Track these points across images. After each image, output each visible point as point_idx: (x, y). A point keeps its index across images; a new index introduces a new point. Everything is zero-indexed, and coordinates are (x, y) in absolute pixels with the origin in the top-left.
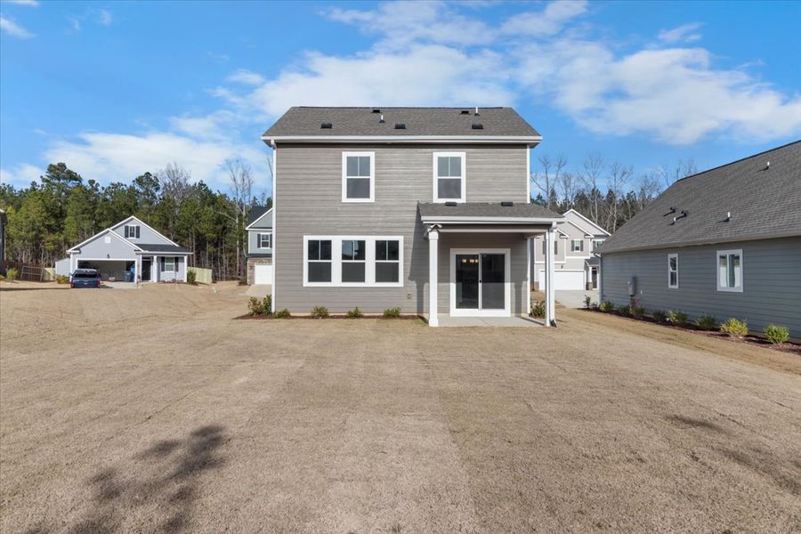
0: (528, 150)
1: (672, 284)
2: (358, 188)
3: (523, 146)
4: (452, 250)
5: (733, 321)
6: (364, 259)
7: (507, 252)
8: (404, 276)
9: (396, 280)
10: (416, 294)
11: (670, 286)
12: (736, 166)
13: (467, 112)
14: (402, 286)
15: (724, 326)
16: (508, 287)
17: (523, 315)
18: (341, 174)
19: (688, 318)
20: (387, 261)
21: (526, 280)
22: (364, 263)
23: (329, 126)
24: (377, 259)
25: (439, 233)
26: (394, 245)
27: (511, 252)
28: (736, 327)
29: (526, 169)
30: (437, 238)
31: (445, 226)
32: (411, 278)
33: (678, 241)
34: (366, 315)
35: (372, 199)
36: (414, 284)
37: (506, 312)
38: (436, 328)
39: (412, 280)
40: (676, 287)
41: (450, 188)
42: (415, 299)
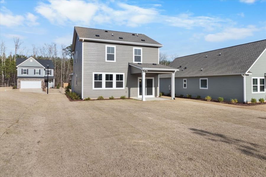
0: (159, 49)
1: (184, 87)
2: (110, 57)
3: (157, 47)
4: (138, 77)
5: (208, 96)
6: (112, 80)
7: (153, 78)
8: (125, 85)
9: (122, 87)
10: (128, 91)
11: (184, 88)
12: (195, 56)
13: (134, 35)
14: (124, 89)
15: (206, 98)
16: (153, 89)
17: (157, 97)
18: (105, 52)
19: (192, 96)
20: (120, 81)
21: (158, 86)
22: (112, 82)
23: (98, 36)
24: (116, 80)
25: (146, 73)
26: (122, 76)
27: (154, 78)
28: (209, 98)
29: (158, 54)
30: (145, 74)
31: (149, 71)
32: (127, 86)
33: (188, 76)
34: (115, 98)
35: (115, 61)
36: (127, 88)
37: (153, 96)
38: (145, 101)
39: (127, 87)
40: (186, 88)
41: (138, 59)
42: (128, 93)
